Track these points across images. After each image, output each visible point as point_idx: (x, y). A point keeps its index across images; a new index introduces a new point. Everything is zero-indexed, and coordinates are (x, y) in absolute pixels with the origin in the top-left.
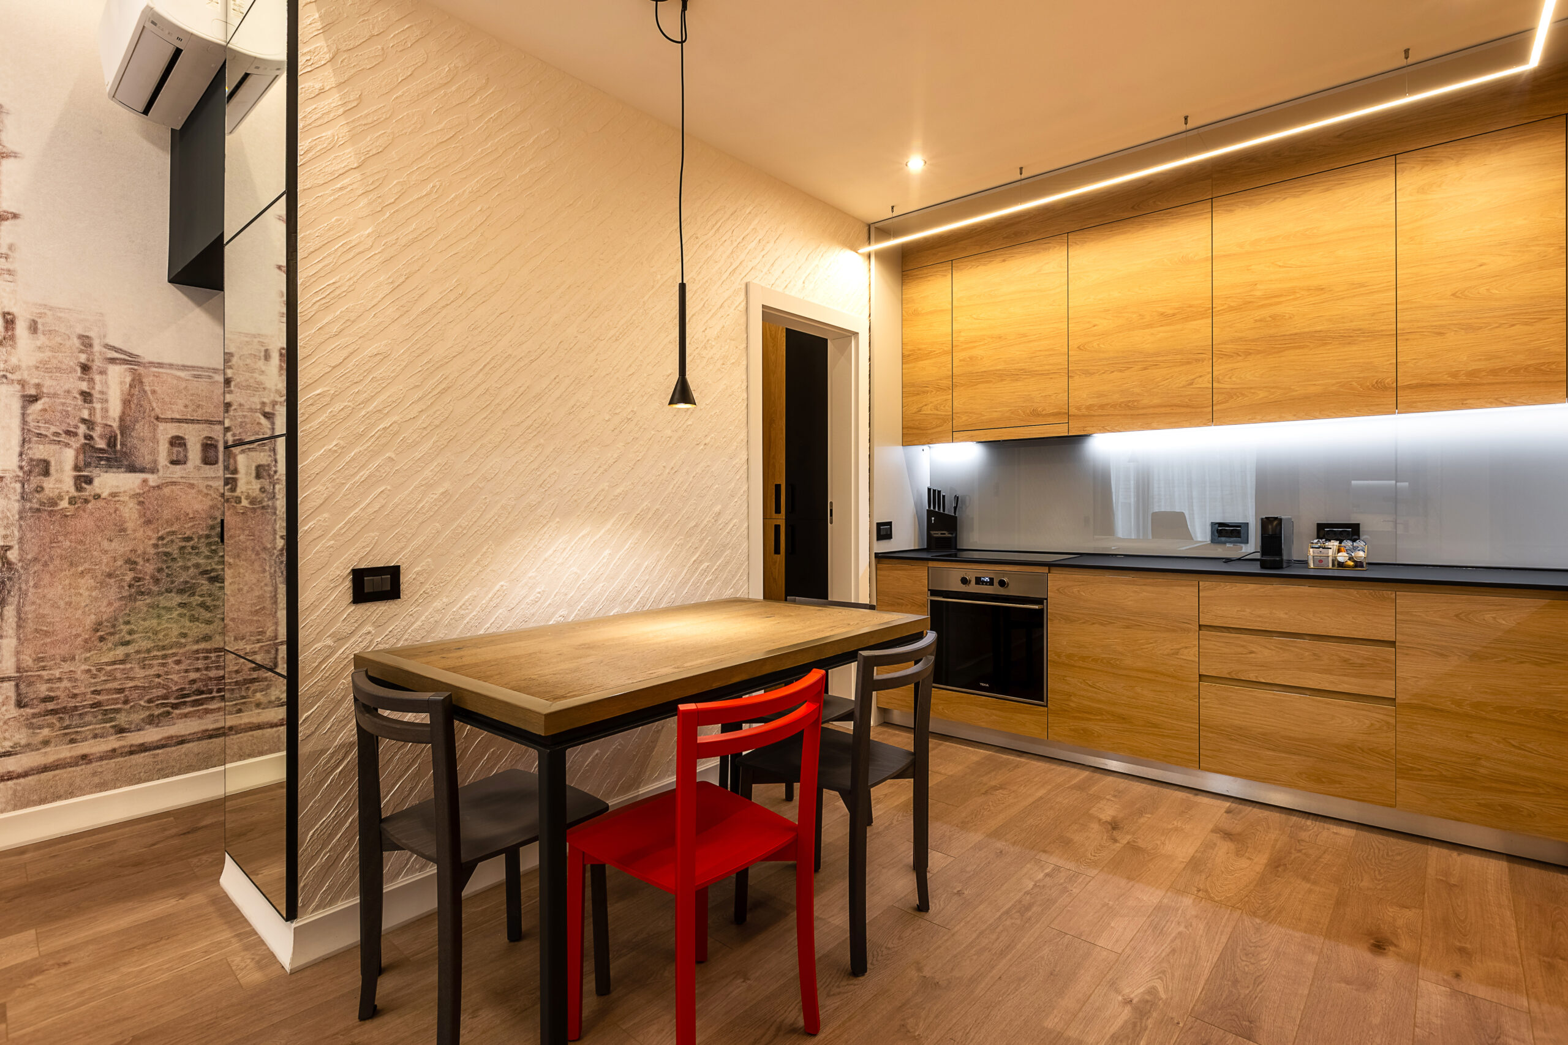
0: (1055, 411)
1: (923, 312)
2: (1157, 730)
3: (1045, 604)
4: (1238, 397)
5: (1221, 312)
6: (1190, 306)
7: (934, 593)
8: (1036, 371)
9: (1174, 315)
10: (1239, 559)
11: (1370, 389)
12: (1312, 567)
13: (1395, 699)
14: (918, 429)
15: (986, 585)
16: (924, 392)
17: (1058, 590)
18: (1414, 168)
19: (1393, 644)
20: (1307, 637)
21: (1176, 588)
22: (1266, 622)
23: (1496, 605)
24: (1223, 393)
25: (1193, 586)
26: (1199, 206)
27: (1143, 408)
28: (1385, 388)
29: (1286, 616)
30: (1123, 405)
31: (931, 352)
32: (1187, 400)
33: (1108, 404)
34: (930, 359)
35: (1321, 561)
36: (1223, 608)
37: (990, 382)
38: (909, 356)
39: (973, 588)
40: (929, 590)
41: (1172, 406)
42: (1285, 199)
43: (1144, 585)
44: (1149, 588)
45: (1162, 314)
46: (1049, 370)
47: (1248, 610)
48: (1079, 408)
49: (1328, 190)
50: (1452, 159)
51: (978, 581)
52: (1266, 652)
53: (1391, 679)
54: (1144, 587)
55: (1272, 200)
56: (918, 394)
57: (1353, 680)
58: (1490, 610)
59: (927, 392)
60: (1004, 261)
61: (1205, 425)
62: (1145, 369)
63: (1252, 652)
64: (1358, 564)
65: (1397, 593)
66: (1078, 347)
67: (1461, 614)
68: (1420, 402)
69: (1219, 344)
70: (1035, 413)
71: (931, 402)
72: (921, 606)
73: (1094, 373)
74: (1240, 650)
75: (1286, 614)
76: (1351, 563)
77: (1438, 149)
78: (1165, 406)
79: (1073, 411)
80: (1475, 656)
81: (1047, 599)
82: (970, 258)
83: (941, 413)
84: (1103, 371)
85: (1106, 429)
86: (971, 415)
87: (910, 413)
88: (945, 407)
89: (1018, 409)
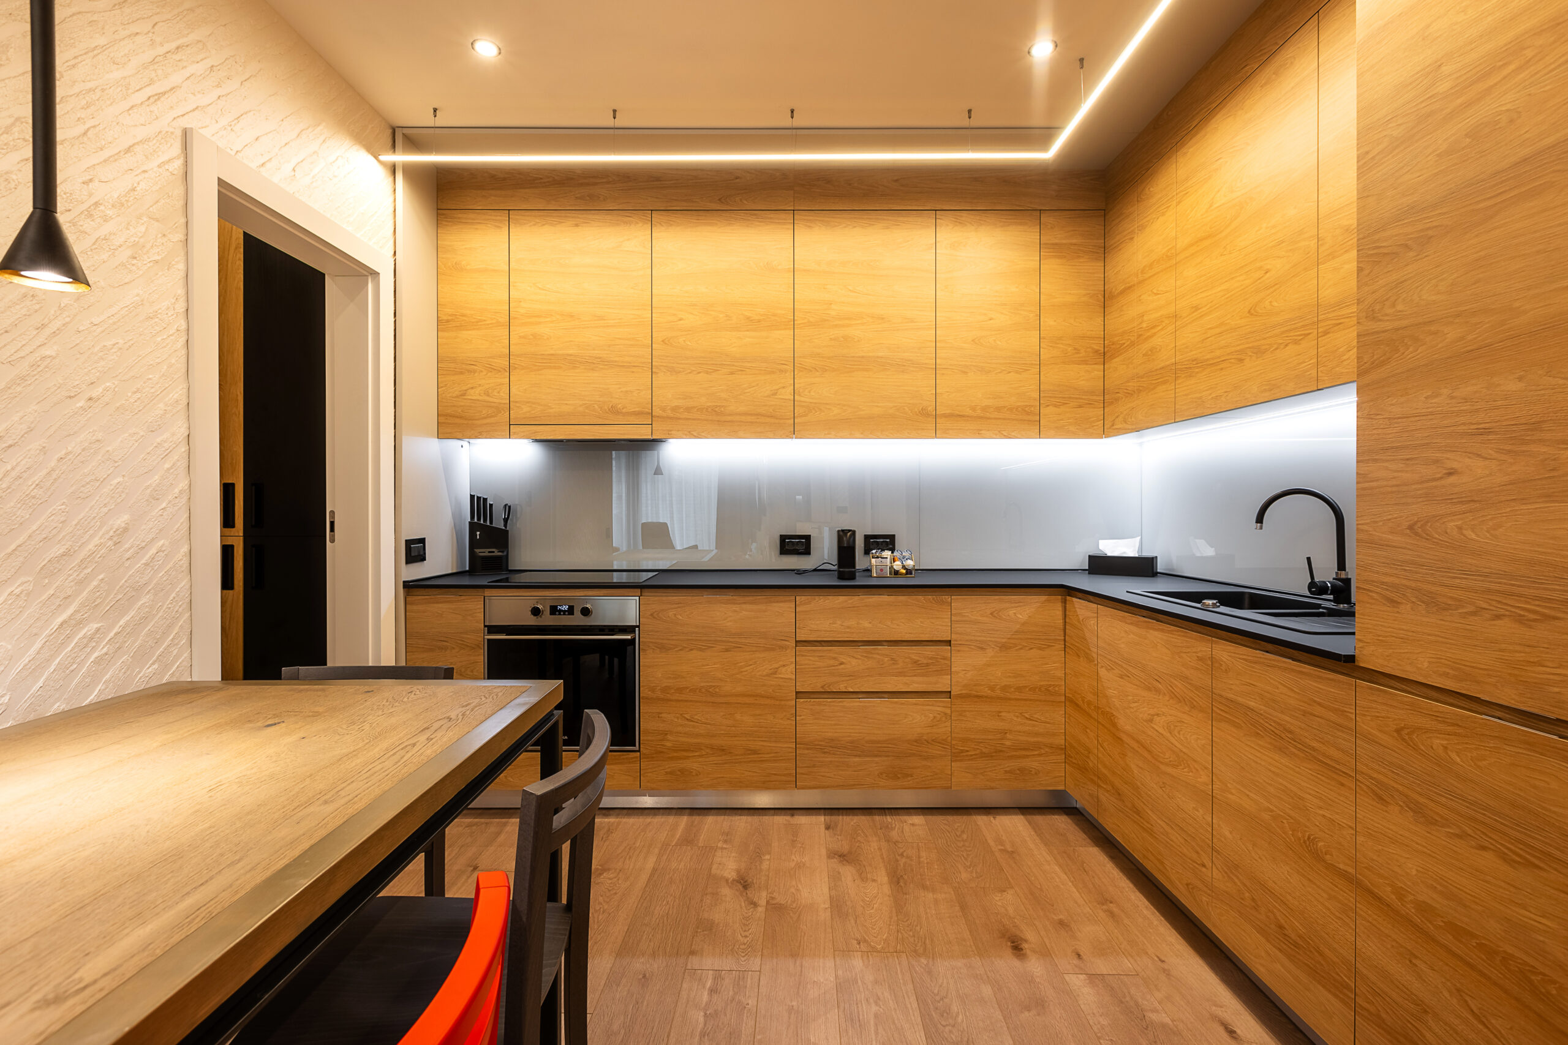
0: (637, 409)
1: (468, 267)
2: (756, 756)
3: (637, 632)
4: (816, 412)
5: (802, 325)
6: (774, 315)
7: (492, 629)
8: (616, 362)
9: (759, 321)
10: (815, 570)
11: (917, 415)
12: (875, 575)
13: (950, 692)
14: (461, 417)
15: (564, 614)
16: (469, 371)
17: (652, 615)
18: (947, 225)
19: (948, 643)
20: (885, 644)
21: (775, 604)
22: (853, 633)
23: (1016, 603)
24: (803, 406)
25: (790, 601)
26: (783, 215)
27: (730, 415)
28: (928, 415)
29: (870, 625)
30: (709, 410)
31: (480, 321)
32: (771, 410)
33: (694, 407)
34: (478, 329)
35: (882, 570)
36: (818, 622)
37: (560, 368)
38: (448, 321)
39: (547, 620)
40: (485, 626)
41: (757, 415)
42: (855, 227)
43: (744, 603)
44: (748, 606)
45: (748, 318)
46: (630, 363)
47: (839, 622)
48: (663, 409)
49: (887, 228)
50: (973, 225)
51: (554, 610)
52: (854, 662)
53: (947, 675)
54: (744, 606)
55: (844, 225)
56: (461, 373)
57: (920, 679)
58: (1012, 607)
59: (475, 372)
60: (577, 225)
61: (788, 437)
62: (732, 373)
63: (842, 663)
64: (909, 572)
65: (952, 597)
66: (663, 341)
67: (994, 612)
68: (951, 429)
69: (800, 357)
70: (614, 411)
71: (480, 385)
72: (474, 648)
73: (680, 372)
74: (832, 662)
75: (870, 623)
76: (904, 571)
77: (964, 214)
78: (751, 415)
79: (657, 412)
80: (1004, 647)
81: (638, 627)
82: (534, 213)
83: (495, 400)
84: (689, 371)
85: (692, 434)
86: (534, 406)
87: (450, 397)
88: (499, 392)
89: (593, 404)
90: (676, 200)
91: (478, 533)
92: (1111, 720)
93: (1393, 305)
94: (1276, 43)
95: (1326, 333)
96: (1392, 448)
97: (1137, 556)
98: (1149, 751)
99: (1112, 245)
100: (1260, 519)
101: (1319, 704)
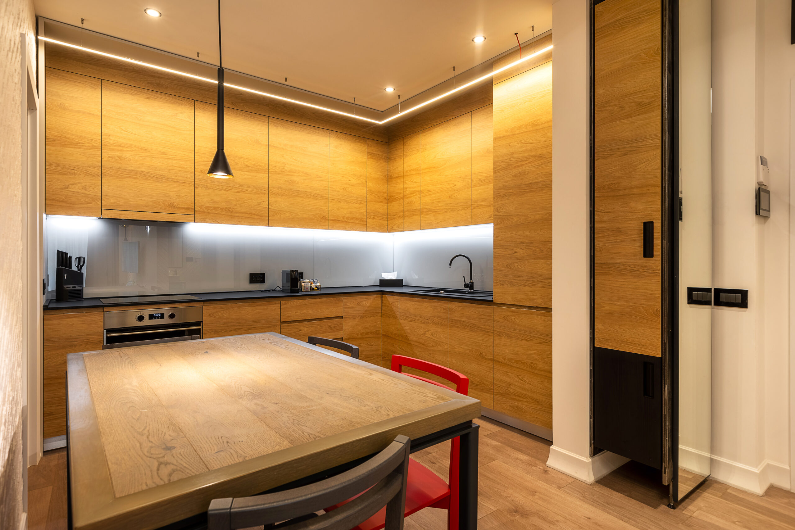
0: (186, 206)
1: (70, 108)
3: (201, 325)
4: (279, 215)
5: (272, 173)
6: (259, 166)
7: (109, 331)
8: (173, 179)
9: (252, 168)
10: (274, 290)
11: (321, 219)
12: (304, 291)
13: (342, 338)
14: (64, 202)
15: (158, 318)
16: (71, 173)
17: (209, 315)
18: (334, 137)
19: (342, 317)
20: (317, 320)
21: (271, 305)
22: (305, 316)
23: (366, 299)
24: (273, 211)
25: (278, 303)
26: (263, 118)
27: (237, 213)
28: (326, 219)
29: (312, 312)
30: (227, 209)
31: (80, 143)
32: (258, 212)
33: (219, 208)
34: (77, 148)
35: (307, 288)
36: (290, 312)
37: (137, 178)
38: (54, 140)
39: (147, 322)
40: (104, 329)
41: (251, 214)
42: (296, 130)
43: (257, 306)
44: (260, 307)
45: (247, 165)
46: (182, 180)
47: (299, 312)
48: (201, 207)
49: (310, 134)
50: (344, 140)
51: (151, 317)
52: (306, 329)
53: (342, 330)
54: (257, 307)
55: (292, 129)
56: (65, 174)
57: (332, 334)
58: (364, 301)
59: (75, 174)
60: (148, 98)
61: (266, 225)
62: (238, 192)
63: (301, 330)
64: (318, 288)
65: (344, 298)
66: (201, 171)
67: (358, 302)
68: (335, 226)
69: (271, 188)
70: (172, 206)
71: (79, 183)
72: (96, 343)
73: (210, 188)
74: (296, 330)
75: (312, 311)
76: (316, 288)
77: (340, 134)
78: (248, 213)
79: (197, 208)
80: (362, 317)
81: (202, 322)
82: (119, 85)
83: (91, 193)
84: (216, 188)
85: (217, 222)
86: (119, 199)
87: (55, 188)
88: (93, 189)
89: (159, 201)
90: (208, 98)
91: (66, 275)
92: (406, 338)
93: (502, 209)
94: (458, 114)
95: (474, 209)
96: (502, 246)
97: (396, 279)
98: (423, 344)
99: (391, 158)
100: (450, 264)
101: (484, 315)
